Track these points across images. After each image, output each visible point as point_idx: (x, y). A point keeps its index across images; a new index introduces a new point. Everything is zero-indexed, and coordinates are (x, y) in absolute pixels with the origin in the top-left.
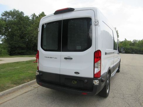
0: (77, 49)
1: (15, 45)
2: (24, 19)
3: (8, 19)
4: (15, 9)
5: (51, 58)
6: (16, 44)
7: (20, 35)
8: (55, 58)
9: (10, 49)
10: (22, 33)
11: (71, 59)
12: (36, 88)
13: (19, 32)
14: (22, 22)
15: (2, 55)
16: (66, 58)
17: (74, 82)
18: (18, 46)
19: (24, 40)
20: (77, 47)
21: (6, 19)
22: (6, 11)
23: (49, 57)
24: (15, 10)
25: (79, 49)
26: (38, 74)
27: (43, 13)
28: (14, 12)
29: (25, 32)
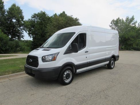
1: (37, 43)
2: (46, 19)
3: (36, 20)
4: (42, 11)
6: (37, 42)
7: (41, 34)
9: (32, 46)
10: (43, 32)
13: (40, 31)
14: (43, 22)
15: (25, 51)
18: (39, 44)
19: (44, 38)
21: (34, 20)
22: (35, 14)
27: (64, 12)
28: (41, 14)
29: (45, 31)
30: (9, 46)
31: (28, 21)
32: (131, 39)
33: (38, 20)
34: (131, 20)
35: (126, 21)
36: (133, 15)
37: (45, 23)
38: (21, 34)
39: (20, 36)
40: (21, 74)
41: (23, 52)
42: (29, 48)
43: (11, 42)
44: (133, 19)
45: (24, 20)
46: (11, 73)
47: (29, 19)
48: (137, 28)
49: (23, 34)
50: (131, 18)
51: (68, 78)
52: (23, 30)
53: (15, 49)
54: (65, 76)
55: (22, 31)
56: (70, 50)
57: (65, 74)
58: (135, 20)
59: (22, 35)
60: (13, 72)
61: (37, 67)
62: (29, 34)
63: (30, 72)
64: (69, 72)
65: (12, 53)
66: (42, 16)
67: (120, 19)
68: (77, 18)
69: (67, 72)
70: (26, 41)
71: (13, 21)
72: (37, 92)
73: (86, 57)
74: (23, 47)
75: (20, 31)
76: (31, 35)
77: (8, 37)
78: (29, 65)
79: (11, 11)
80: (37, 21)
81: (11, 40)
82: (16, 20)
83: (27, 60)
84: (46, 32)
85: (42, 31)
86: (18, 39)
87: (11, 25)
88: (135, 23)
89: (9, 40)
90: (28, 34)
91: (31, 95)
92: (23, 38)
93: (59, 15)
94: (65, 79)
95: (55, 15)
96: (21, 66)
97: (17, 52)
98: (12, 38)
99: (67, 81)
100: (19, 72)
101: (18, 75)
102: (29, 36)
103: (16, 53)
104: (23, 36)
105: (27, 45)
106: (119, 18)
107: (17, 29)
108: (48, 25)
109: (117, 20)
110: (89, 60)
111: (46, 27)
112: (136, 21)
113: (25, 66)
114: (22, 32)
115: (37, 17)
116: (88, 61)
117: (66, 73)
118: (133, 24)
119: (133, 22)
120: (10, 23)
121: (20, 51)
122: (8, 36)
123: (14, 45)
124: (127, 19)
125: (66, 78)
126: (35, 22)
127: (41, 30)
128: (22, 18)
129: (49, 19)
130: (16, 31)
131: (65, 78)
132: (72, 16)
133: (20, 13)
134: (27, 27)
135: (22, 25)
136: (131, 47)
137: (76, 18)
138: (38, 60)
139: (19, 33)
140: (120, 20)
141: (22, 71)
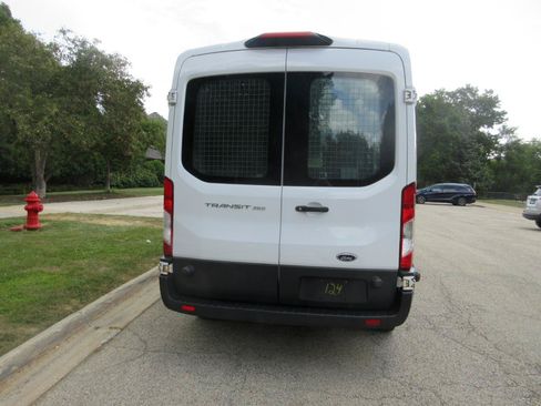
0: (343, 177)
5: (238, 207)
8: (255, 208)
11: (325, 210)
12: (122, 330)
16: (304, 209)
17: (331, 288)
20: (343, 170)
23: (225, 206)
25: (348, 177)
26: (171, 271)
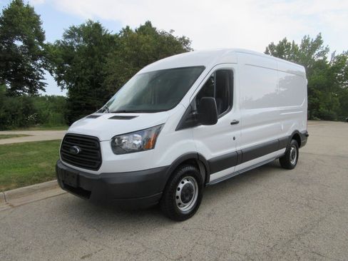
1: (79, 102)
2: (102, 41)
3: (77, 44)
4: (92, 20)
6: (81, 99)
7: (92, 80)
9: (69, 111)
10: (96, 74)
13: (88, 71)
14: (96, 49)
15: (50, 124)
18: (86, 104)
19: (99, 89)
21: (72, 43)
22: (73, 27)
24: (91, 22)
27: (148, 24)
28: (89, 27)
29: (102, 72)
30: (6, 111)
31: (56, 45)
32: (315, 91)
33: (81, 43)
34: (315, 45)
35: (303, 46)
36: (320, 34)
37: (101, 49)
38: (39, 79)
39: (34, 84)
40: (43, 189)
41: (45, 126)
42: (58, 115)
43: (10, 99)
44: (319, 42)
45: (45, 42)
46: (13, 185)
47: (59, 42)
48: (329, 64)
49: (43, 78)
50: (314, 39)
51: (187, 199)
52: (42, 69)
53: (21, 118)
54: (178, 193)
55: (41, 71)
56: (193, 117)
57: (179, 189)
58: (324, 45)
59: (41, 81)
60: (21, 183)
61: (97, 169)
62: (58, 80)
63: (74, 184)
64: (190, 182)
65: (14, 129)
66: (93, 32)
67: (288, 41)
68: (186, 39)
69: (186, 182)
70: (49, 97)
71: (15, 46)
72: (101, 247)
73: (234, 139)
74: (45, 112)
75: (35, 71)
76: (62, 82)
77: (3, 87)
78: (71, 163)
79: (11, 18)
80: (78, 46)
81: (11, 93)
82: (25, 42)
83: (63, 147)
84: (106, 73)
85: (93, 71)
86: (30, 92)
87: (9, 56)
88: (324, 51)
89: (7, 95)
90: (56, 79)
91: (83, 258)
92: (44, 90)
93: (136, 30)
94: (180, 204)
95: (127, 30)
96: (42, 165)
97: (28, 127)
98: (13, 89)
99: (186, 208)
100: (40, 182)
101: (34, 191)
102: (59, 84)
103: (25, 130)
104: (43, 84)
105: (55, 107)
106: (285, 41)
107: (28, 65)
108: (108, 54)
109: (281, 44)
110: (240, 145)
111: (102, 61)
112: (326, 48)
113: (57, 167)
114: (40, 73)
115: (79, 36)
116: (239, 148)
117: (181, 186)
118: (319, 55)
119: (320, 51)
120: (9, 51)
121: (37, 123)
122: (4, 83)
123: (19, 107)
124: (306, 42)
125: (183, 199)
126: (73, 49)
127: (90, 68)
128: (41, 37)
129: (111, 40)
130: (24, 70)
131: (179, 200)
132: (172, 31)
133: (34, 23)
134: (54, 61)
135: (41, 55)
136: (313, 113)
137: (184, 37)
138: (99, 149)
139: (33, 77)
140: (288, 46)
141: (48, 180)
